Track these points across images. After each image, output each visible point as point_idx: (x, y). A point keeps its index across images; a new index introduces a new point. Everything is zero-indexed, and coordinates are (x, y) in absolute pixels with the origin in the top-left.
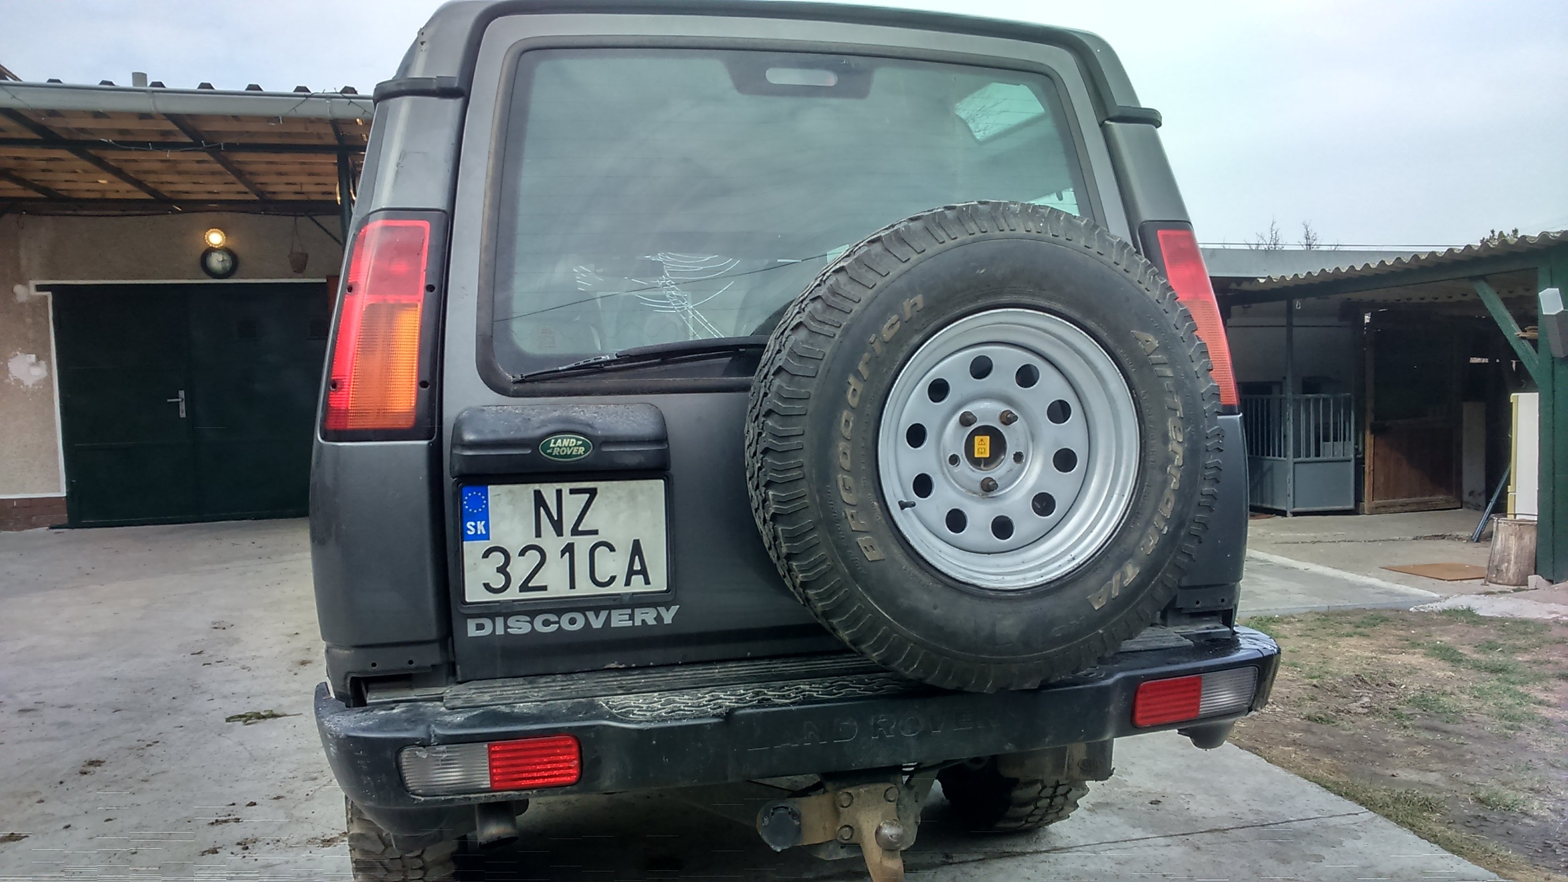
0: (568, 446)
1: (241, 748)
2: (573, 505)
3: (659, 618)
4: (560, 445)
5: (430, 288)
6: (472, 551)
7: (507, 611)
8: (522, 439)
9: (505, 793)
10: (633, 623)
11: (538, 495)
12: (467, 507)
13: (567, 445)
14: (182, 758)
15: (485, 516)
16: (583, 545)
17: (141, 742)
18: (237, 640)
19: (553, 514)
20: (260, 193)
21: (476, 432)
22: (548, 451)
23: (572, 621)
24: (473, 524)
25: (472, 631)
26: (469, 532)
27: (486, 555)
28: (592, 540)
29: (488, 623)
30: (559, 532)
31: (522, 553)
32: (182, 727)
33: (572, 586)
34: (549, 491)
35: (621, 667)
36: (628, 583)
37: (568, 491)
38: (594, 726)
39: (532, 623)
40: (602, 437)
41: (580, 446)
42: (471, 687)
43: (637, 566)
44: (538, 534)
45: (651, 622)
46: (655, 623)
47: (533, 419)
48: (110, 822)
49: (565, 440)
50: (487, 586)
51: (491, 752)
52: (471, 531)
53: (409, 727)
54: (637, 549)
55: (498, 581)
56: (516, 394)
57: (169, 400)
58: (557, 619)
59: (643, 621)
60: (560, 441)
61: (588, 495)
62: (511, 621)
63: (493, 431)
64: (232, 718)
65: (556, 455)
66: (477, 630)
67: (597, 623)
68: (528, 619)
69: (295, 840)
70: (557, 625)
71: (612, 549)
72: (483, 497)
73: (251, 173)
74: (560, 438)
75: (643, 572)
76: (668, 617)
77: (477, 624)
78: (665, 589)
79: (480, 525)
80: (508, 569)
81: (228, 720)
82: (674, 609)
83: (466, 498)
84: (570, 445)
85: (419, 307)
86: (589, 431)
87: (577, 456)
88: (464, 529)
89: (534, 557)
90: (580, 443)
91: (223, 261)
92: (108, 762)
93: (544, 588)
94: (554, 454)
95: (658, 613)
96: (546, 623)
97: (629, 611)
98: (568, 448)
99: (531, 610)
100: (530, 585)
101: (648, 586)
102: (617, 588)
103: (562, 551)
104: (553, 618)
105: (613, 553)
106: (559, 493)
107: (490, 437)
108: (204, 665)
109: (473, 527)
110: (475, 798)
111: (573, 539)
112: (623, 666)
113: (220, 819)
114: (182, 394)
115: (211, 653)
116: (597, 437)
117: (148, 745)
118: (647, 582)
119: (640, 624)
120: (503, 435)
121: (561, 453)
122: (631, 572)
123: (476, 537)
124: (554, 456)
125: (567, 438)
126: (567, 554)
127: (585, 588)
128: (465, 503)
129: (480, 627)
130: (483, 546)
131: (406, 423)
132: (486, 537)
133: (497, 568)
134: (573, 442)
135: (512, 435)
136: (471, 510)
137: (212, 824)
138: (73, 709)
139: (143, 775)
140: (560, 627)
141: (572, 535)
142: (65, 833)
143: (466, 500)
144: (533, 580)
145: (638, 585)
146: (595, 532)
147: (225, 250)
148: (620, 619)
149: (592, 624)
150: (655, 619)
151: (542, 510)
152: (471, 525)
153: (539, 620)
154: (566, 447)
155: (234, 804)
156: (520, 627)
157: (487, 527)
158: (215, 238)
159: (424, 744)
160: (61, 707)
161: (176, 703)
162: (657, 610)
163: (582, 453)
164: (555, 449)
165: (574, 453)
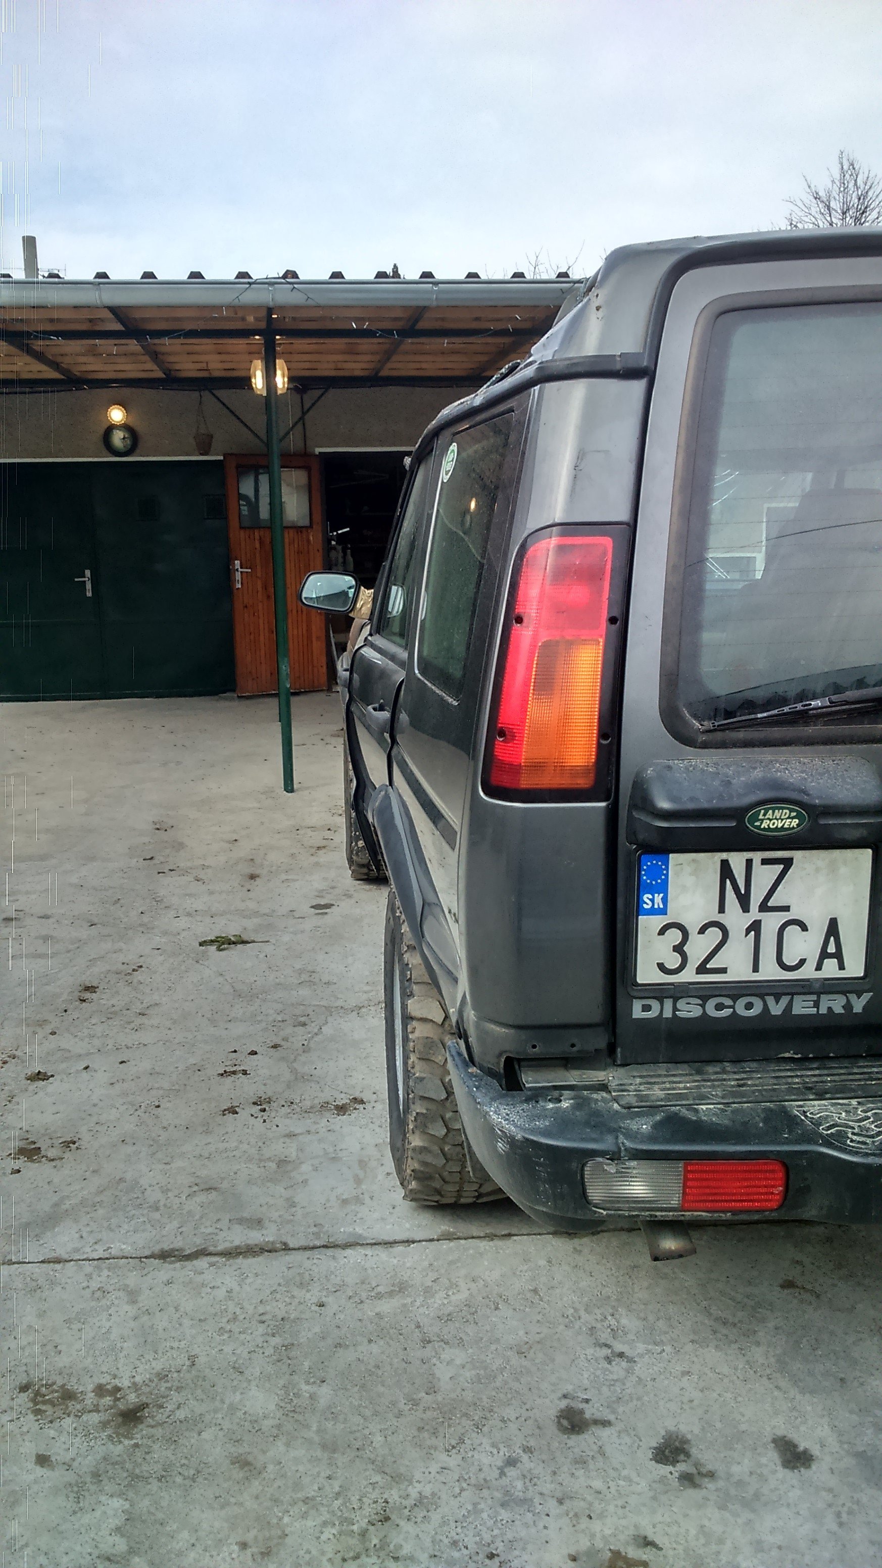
0: (780, 818)
1: (221, 979)
2: (764, 876)
3: (848, 1006)
4: (771, 817)
5: (612, 620)
6: (648, 925)
7: (678, 992)
8: (727, 809)
9: (696, 1213)
10: (818, 1011)
11: (725, 864)
12: (645, 878)
13: (778, 817)
14: (170, 988)
15: (663, 888)
16: (771, 922)
17: (125, 966)
18: (181, 846)
19: (740, 886)
20: (168, 372)
21: (672, 799)
22: (757, 824)
23: (749, 1006)
24: (650, 897)
25: (637, 1012)
26: (645, 906)
27: (662, 932)
28: (784, 917)
29: (655, 1005)
30: (745, 908)
31: (702, 931)
32: (158, 949)
33: (756, 969)
34: (737, 860)
35: (796, 1056)
36: (819, 968)
37: (760, 861)
38: (806, 1152)
39: (703, 1006)
40: (820, 806)
41: (793, 818)
42: (635, 1074)
43: (831, 949)
44: (722, 910)
45: (838, 1009)
46: (843, 1012)
47: (734, 781)
48: (124, 1064)
49: (777, 811)
50: (661, 967)
51: (686, 1172)
52: (647, 904)
53: (594, 1136)
54: (833, 929)
55: (674, 961)
56: (705, 746)
57: (76, 580)
58: (732, 1004)
59: (830, 1009)
60: (770, 812)
61: (782, 866)
62: (681, 1004)
63: (692, 799)
64: (205, 942)
65: (764, 828)
66: (643, 1011)
67: (776, 1009)
68: (701, 1002)
69: (308, 1104)
70: (732, 1010)
71: (804, 928)
72: (663, 867)
73: (163, 354)
74: (770, 808)
75: (838, 955)
76: (859, 1005)
77: (643, 1005)
78: (862, 975)
79: (658, 898)
80: (685, 948)
81: (201, 944)
82: (866, 997)
83: (645, 867)
84: (782, 817)
85: (601, 644)
86: (805, 799)
87: (789, 829)
88: (639, 901)
89: (715, 935)
90: (793, 814)
91: (124, 438)
92: (101, 988)
93: (723, 971)
94: (762, 827)
95: (848, 1000)
96: (720, 1007)
97: (814, 997)
98: (780, 821)
99: (704, 993)
100: (708, 966)
101: (841, 971)
102: (808, 972)
103: (747, 929)
104: (728, 1002)
105: (805, 933)
106: (749, 862)
107: (690, 806)
108: (159, 873)
109: (650, 899)
110: (662, 1216)
111: (760, 916)
112: (799, 1056)
113: (228, 1069)
114: (88, 573)
115: (162, 859)
116: (815, 806)
117: (134, 970)
118: (842, 967)
119: (825, 1012)
120: (704, 804)
121: (771, 826)
122: (824, 955)
123: (653, 912)
124: (762, 830)
125: (779, 809)
126: (753, 933)
127: (770, 971)
128: (643, 873)
129: (647, 1008)
130: (658, 921)
131: (583, 782)
132: (663, 912)
133: (674, 946)
134: (786, 813)
135: (715, 804)
136: (648, 881)
137: (222, 1075)
138: (51, 920)
139: (138, 1007)
140: (734, 1011)
141: (759, 911)
142: (84, 1073)
143: (644, 870)
144: (711, 961)
145: (830, 969)
146: (786, 909)
147: (125, 427)
148: (802, 1007)
149: (771, 1009)
150: (843, 1007)
151: (728, 882)
152: (648, 898)
153: (711, 1005)
154: (777, 820)
155: (235, 1051)
156: (689, 1010)
157: (665, 900)
158: (117, 415)
159: (614, 1156)
160: (41, 917)
161: (145, 919)
162: (847, 997)
163: (795, 826)
164: (765, 821)
165: (786, 826)
